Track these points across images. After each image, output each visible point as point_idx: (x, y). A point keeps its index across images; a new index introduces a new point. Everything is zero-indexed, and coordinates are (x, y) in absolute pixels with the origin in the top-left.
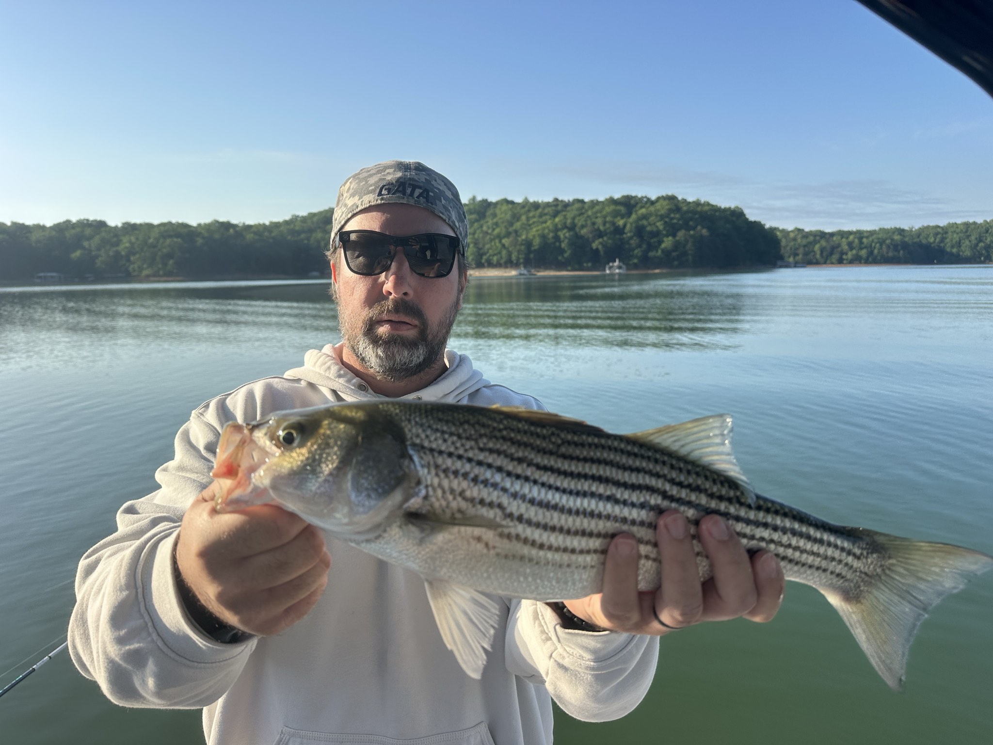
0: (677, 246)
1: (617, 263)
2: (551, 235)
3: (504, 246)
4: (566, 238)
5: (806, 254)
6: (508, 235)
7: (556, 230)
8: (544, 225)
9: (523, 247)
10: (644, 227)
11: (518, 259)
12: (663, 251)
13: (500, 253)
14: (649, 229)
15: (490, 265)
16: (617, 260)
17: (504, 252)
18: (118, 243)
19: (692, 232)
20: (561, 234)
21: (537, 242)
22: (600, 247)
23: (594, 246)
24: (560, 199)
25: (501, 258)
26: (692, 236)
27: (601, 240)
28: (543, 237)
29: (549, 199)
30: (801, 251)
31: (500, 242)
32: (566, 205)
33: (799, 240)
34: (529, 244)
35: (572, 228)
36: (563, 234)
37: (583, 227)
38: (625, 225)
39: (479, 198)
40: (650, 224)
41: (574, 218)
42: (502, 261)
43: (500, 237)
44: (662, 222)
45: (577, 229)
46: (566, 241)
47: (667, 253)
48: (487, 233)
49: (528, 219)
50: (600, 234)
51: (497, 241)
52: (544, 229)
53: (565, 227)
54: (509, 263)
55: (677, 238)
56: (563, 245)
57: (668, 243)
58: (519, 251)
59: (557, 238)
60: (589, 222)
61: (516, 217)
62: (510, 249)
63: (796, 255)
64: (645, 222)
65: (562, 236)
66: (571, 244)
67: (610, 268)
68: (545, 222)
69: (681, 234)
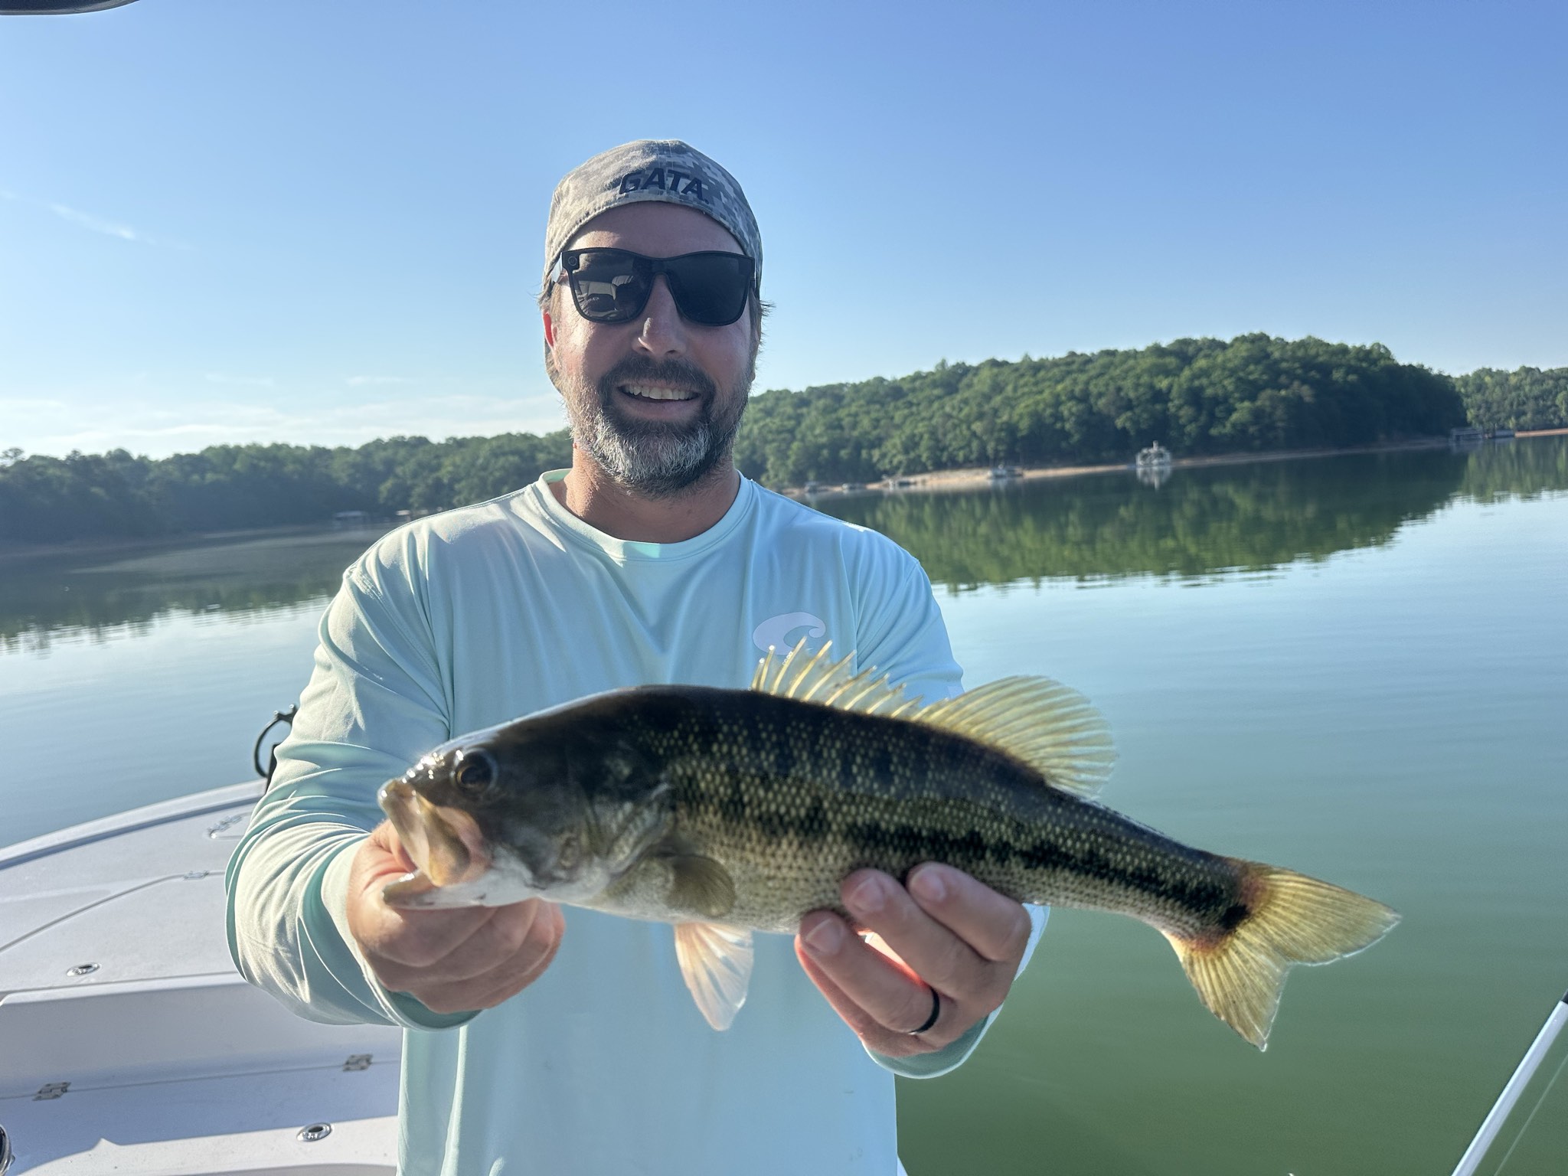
0: (1258, 415)
1: (1155, 449)
2: (1049, 411)
3: (974, 434)
4: (1072, 414)
5: (1538, 412)
6: (980, 416)
7: (1057, 403)
8: (1039, 397)
9: (1003, 434)
10: (1201, 389)
11: (996, 451)
12: (1234, 425)
13: (969, 445)
14: (1209, 392)
15: (954, 465)
16: (1155, 444)
17: (975, 444)
18: (438, 467)
19: (1283, 393)
20: (1065, 410)
21: (1024, 425)
22: (1128, 425)
23: (1119, 423)
24: (1079, 352)
25: (971, 452)
26: (1284, 399)
27: (1129, 414)
28: (1036, 416)
29: (1061, 354)
30: (1530, 406)
31: (969, 428)
32: (1088, 360)
33: (1527, 388)
34: (1011, 429)
35: (1084, 398)
36: (1069, 409)
37: (1100, 395)
38: (1170, 388)
39: (951, 362)
40: (1212, 384)
41: (1087, 383)
42: (973, 456)
43: (968, 422)
44: (1233, 379)
45: (1092, 400)
46: (1073, 419)
47: (1241, 429)
48: (949, 416)
49: (1015, 389)
50: (1129, 406)
51: (964, 427)
52: (1037, 403)
53: (1072, 397)
54: (983, 461)
55: (1259, 403)
56: (1068, 426)
57: (1242, 412)
58: (999, 441)
59: (1058, 417)
60: (1112, 388)
61: (997, 388)
62: (985, 438)
63: (1520, 414)
64: (1204, 381)
65: (1066, 413)
66: (1081, 423)
67: (1145, 457)
68: (1041, 392)
69: (1264, 399)
